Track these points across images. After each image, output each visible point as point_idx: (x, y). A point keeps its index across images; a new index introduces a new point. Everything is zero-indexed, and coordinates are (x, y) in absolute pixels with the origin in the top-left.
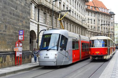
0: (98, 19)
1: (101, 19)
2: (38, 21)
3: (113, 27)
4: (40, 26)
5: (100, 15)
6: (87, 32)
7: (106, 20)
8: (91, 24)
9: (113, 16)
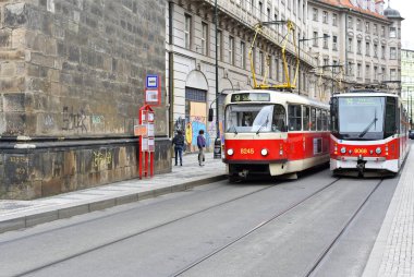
0: (347, 34)
1: (356, 33)
2: (171, 43)
3: (395, 63)
4: (175, 58)
5: (355, 19)
6: (313, 78)
7: (373, 38)
8: (325, 52)
9: (395, 25)
